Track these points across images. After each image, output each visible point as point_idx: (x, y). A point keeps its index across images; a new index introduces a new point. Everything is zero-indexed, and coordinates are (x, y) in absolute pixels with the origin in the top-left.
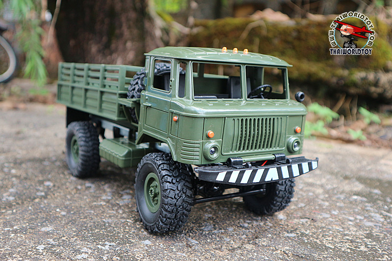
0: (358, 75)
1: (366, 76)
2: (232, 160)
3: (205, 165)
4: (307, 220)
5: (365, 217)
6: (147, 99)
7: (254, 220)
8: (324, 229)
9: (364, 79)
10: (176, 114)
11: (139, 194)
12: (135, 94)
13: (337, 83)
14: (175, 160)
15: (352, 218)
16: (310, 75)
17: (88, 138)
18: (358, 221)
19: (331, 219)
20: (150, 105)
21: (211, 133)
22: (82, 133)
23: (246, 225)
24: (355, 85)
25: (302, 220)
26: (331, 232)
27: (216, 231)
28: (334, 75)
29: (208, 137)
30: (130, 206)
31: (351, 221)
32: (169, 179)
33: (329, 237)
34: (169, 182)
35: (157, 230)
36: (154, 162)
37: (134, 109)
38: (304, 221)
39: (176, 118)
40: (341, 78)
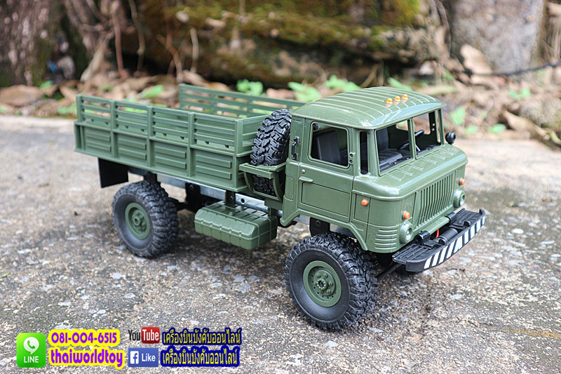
0: (384, 35)
1: (394, 35)
2: (422, 236)
3: (400, 250)
4: (454, 271)
5: (502, 253)
6: (304, 173)
7: (407, 283)
8: (481, 281)
9: (391, 39)
10: (365, 197)
11: (296, 285)
12: (268, 159)
13: (358, 47)
14: (367, 249)
15: (493, 259)
16: (321, 37)
17: (161, 206)
18: (501, 261)
19: (474, 264)
20: (311, 181)
21: (407, 214)
22: (152, 201)
23: (405, 293)
24: (381, 48)
25: (449, 272)
26: (488, 283)
27: (383, 310)
28: (353, 36)
29: (404, 218)
30: (257, 292)
31: (493, 262)
32: (357, 271)
33: (492, 290)
34: (357, 275)
35: (339, 327)
36: (327, 251)
37: (272, 179)
38: (452, 272)
39: (365, 201)
40: (363, 39)
